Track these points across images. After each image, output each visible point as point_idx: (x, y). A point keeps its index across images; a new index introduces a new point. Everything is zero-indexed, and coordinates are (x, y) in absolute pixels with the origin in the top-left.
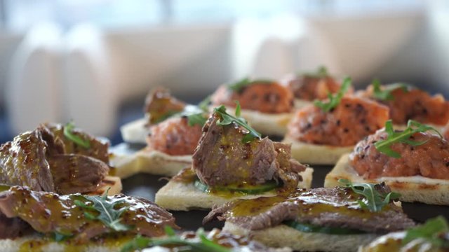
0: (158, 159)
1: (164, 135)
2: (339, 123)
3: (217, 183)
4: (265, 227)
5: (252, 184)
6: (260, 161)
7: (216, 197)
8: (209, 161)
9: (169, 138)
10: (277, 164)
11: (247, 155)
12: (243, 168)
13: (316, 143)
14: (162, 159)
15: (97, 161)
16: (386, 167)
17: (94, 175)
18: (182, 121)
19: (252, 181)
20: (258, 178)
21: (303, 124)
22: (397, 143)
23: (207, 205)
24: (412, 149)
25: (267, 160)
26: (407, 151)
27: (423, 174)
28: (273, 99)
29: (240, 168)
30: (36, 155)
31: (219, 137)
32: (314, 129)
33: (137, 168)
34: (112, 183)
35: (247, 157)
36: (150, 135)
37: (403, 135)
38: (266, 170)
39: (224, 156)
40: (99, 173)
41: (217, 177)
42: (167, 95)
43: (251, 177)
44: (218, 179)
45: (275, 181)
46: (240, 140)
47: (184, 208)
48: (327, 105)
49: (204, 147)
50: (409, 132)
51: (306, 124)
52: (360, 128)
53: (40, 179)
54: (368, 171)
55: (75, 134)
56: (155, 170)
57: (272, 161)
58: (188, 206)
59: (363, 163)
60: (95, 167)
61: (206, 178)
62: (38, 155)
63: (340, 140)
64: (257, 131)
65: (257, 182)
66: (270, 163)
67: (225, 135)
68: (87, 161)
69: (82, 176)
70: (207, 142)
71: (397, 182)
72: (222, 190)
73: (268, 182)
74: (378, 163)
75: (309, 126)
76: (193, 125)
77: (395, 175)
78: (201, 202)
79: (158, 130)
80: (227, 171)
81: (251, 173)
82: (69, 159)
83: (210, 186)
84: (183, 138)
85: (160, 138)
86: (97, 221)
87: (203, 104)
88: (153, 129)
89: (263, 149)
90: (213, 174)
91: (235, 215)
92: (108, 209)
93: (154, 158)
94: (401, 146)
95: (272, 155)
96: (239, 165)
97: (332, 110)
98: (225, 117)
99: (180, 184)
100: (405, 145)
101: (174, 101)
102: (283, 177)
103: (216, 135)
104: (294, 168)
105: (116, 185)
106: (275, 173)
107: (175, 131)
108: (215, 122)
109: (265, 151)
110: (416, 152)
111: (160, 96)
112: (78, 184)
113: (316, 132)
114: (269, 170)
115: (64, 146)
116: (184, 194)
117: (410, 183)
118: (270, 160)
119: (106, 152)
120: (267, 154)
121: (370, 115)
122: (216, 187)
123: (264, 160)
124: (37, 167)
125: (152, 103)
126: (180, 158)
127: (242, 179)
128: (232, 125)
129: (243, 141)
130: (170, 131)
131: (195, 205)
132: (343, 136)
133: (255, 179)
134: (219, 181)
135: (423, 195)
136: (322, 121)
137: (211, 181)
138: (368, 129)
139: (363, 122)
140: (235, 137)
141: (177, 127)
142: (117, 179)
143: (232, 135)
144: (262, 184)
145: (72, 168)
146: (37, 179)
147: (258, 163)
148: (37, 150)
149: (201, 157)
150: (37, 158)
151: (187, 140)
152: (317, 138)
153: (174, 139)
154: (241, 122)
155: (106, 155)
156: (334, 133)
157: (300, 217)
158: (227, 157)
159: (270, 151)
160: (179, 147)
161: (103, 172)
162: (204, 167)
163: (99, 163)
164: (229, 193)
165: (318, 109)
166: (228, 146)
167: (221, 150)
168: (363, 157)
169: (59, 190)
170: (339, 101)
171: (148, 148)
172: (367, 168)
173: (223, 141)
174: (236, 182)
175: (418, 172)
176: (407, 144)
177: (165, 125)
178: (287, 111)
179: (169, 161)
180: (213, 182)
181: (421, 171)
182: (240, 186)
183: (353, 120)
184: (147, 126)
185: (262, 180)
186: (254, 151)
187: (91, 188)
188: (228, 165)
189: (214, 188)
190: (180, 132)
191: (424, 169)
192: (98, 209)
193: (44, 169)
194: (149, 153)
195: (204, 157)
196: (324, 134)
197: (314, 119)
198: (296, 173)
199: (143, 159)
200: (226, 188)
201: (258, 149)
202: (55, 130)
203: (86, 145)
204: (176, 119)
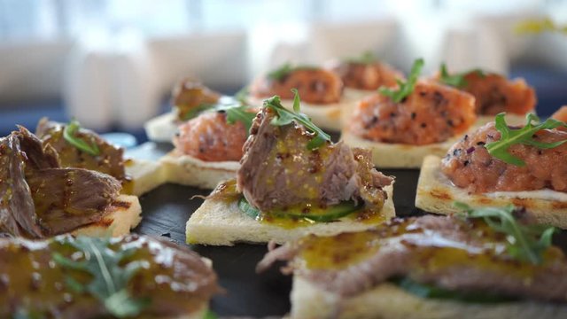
0: (188, 167)
1: (196, 136)
2: (414, 115)
3: (273, 206)
4: (360, 289)
5: (321, 207)
6: (334, 176)
7: (272, 226)
8: (261, 177)
9: (202, 139)
10: (358, 180)
11: (315, 167)
12: (310, 186)
13: (385, 141)
14: (194, 166)
15: (104, 176)
16: (502, 178)
17: (99, 198)
18: (218, 117)
19: (322, 203)
20: (329, 198)
21: (367, 119)
22: (516, 144)
23: (260, 238)
24: (540, 153)
25: (345, 173)
26: (533, 157)
27: (556, 187)
28: (320, 87)
29: (306, 186)
30: (9, 173)
31: (273, 142)
32: (381, 123)
33: (163, 177)
34: (125, 206)
35: (315, 170)
36: (178, 135)
37: (522, 133)
38: (342, 188)
39: (282, 170)
40: (106, 195)
41: (272, 198)
42: (198, 85)
43: (321, 197)
44: (274, 201)
45: (353, 202)
46: (303, 145)
47: (226, 243)
48: (397, 93)
49: (254, 155)
50: (530, 130)
51: (371, 118)
52: (439, 121)
53: (14, 209)
54: (473, 182)
55: (80, 136)
56: (187, 179)
57: (351, 175)
58: (233, 240)
59: (466, 172)
60: (100, 185)
61: (257, 201)
62: (12, 174)
63: (416, 137)
64: (326, 131)
65: (328, 204)
66: (348, 178)
67: (283, 138)
68: (89, 177)
69: (81, 199)
70: (258, 149)
71: (518, 198)
72: (280, 216)
73: (343, 203)
74: (490, 172)
75: (375, 120)
76: (233, 122)
77: (515, 190)
78: (250, 234)
79: (188, 129)
80: (286, 190)
81: (321, 192)
82: (64, 175)
83: (264, 211)
84: (220, 140)
85: (191, 139)
86: (87, 295)
87: (240, 95)
88: (181, 128)
89: (338, 158)
90: (268, 195)
91: (309, 266)
92: (109, 266)
93: (185, 165)
94: (522, 149)
95: (350, 167)
96: (304, 181)
97: (404, 100)
98: (282, 113)
99: (219, 205)
100: (529, 147)
101: (206, 92)
102: (366, 197)
103: (269, 140)
104: (378, 181)
105: (131, 208)
106: (355, 191)
107: (209, 130)
108: (268, 121)
109: (341, 161)
110: (546, 157)
111: (190, 86)
112: (75, 212)
113: (385, 128)
114: (347, 188)
115: (57, 155)
116: (225, 222)
117: (535, 199)
118: (348, 174)
119: (120, 160)
120: (344, 165)
121: (451, 106)
122: (271, 212)
123: (340, 174)
124: (9, 191)
125: (181, 95)
126: (217, 165)
127: (307, 200)
128: (293, 124)
129: (309, 147)
130: (203, 131)
131: (242, 237)
132: (420, 132)
133: (325, 199)
134: (275, 204)
135: (557, 217)
136: (392, 115)
137: (265, 204)
138: (450, 123)
139: (442, 114)
140: (297, 142)
141: (212, 125)
142: (133, 200)
143: (292, 138)
144: (335, 206)
145: (67, 188)
146: (10, 209)
147: (331, 178)
148: (11, 165)
149: (249, 171)
150: (9, 177)
151: (226, 142)
152: (388, 134)
153: (209, 141)
154: (303, 118)
155: (120, 164)
156: (407, 128)
157: (417, 273)
158: (286, 171)
159: (349, 161)
160: (215, 151)
161: (111, 192)
162: (255, 185)
163: (106, 179)
164: (291, 221)
165: (386, 99)
166: (288, 155)
167: (279, 160)
168: (466, 163)
169: (44, 224)
170: (413, 88)
171: (176, 151)
172: (472, 179)
173: (280, 147)
174: (300, 204)
175: (548, 185)
176: (532, 146)
177: (196, 123)
178: (336, 101)
179: (203, 169)
180: (267, 206)
181: (553, 184)
182: (306, 210)
183: (432, 112)
184: (175, 122)
185: (335, 201)
186: (326, 161)
187: (95, 217)
188: (288, 182)
189: (269, 213)
190: (216, 131)
191: (557, 182)
192: (91, 269)
193: (20, 195)
194: (178, 158)
195: (254, 170)
196: (395, 130)
197: (381, 112)
198: (380, 188)
199: (169, 165)
200: (286, 214)
201: (331, 158)
202: (53, 132)
203: (94, 151)
204: (209, 115)
